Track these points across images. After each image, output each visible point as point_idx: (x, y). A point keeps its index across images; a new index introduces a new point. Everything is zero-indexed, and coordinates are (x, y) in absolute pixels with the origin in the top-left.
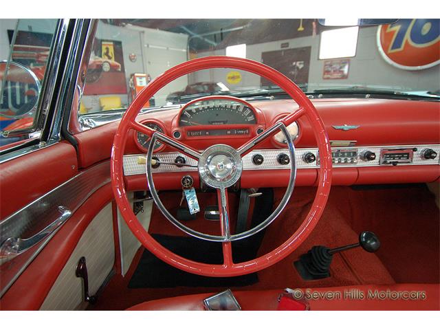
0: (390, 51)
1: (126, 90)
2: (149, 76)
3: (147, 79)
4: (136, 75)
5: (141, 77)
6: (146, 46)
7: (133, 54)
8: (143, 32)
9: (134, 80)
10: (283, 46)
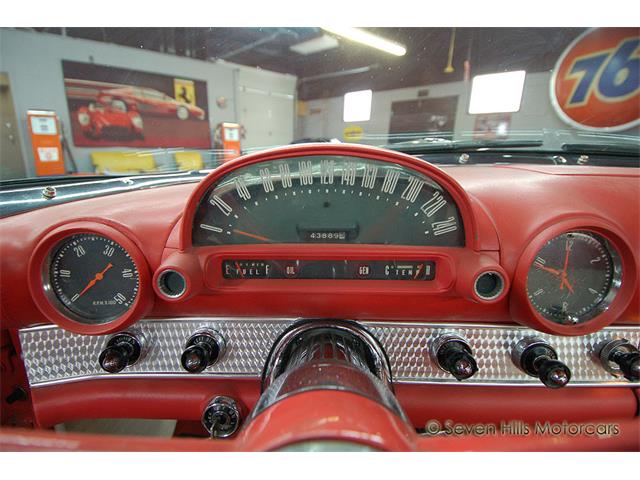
0: (568, 105)
1: (210, 144)
2: (242, 127)
3: (240, 132)
4: (225, 125)
5: (231, 129)
6: (241, 88)
7: (222, 98)
8: (238, 70)
9: (222, 132)
10: (421, 94)
